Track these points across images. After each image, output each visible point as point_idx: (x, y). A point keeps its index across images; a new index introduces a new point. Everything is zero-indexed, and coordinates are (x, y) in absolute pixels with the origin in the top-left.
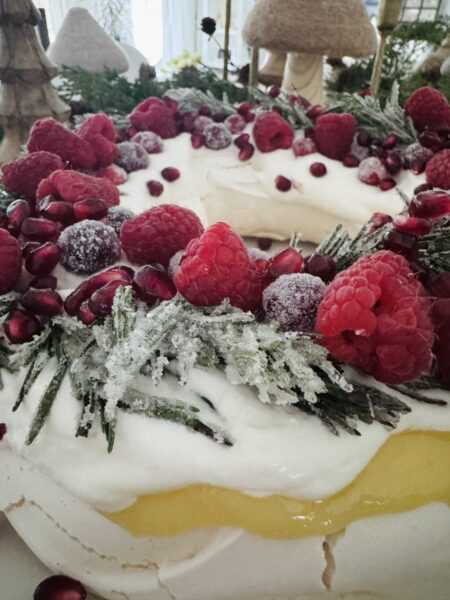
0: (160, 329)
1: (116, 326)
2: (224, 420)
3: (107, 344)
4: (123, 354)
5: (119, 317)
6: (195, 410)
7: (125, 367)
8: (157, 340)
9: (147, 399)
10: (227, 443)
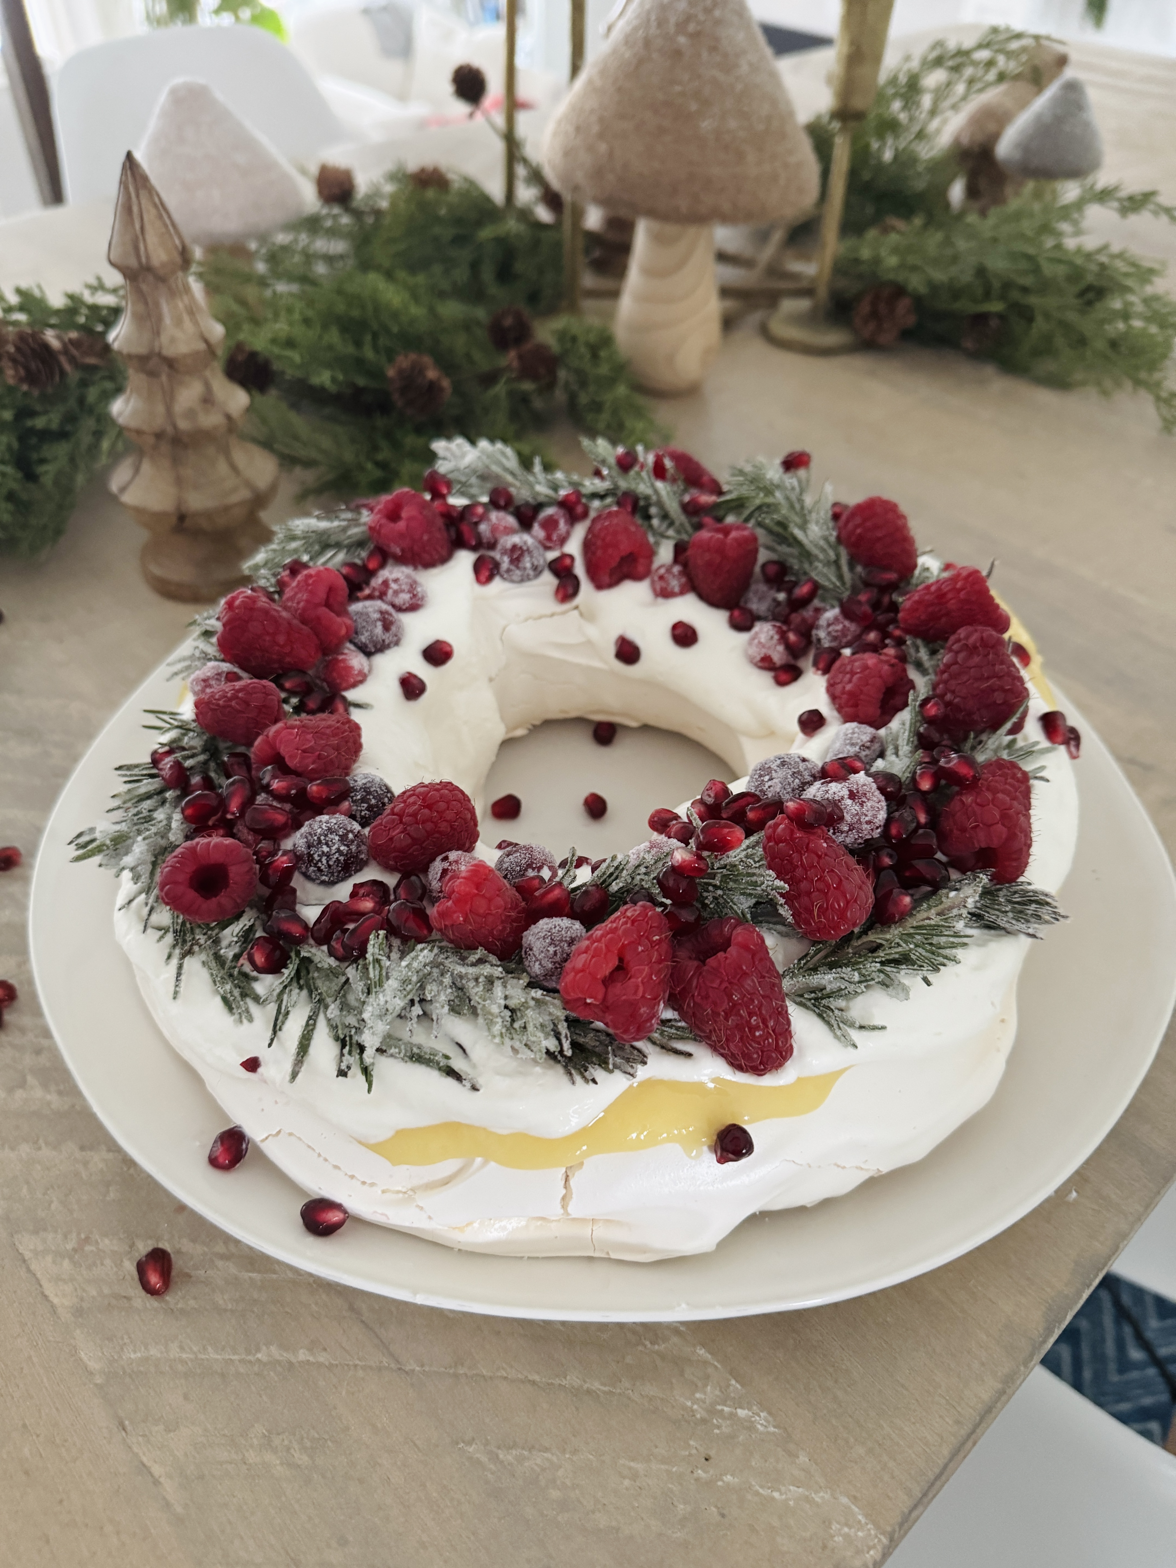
0: (414, 979)
1: (371, 975)
2: (474, 1066)
3: (363, 993)
4: (378, 1005)
5: (374, 967)
6: (447, 1057)
7: (380, 1017)
8: (411, 991)
9: (403, 1047)
10: (474, 1088)
